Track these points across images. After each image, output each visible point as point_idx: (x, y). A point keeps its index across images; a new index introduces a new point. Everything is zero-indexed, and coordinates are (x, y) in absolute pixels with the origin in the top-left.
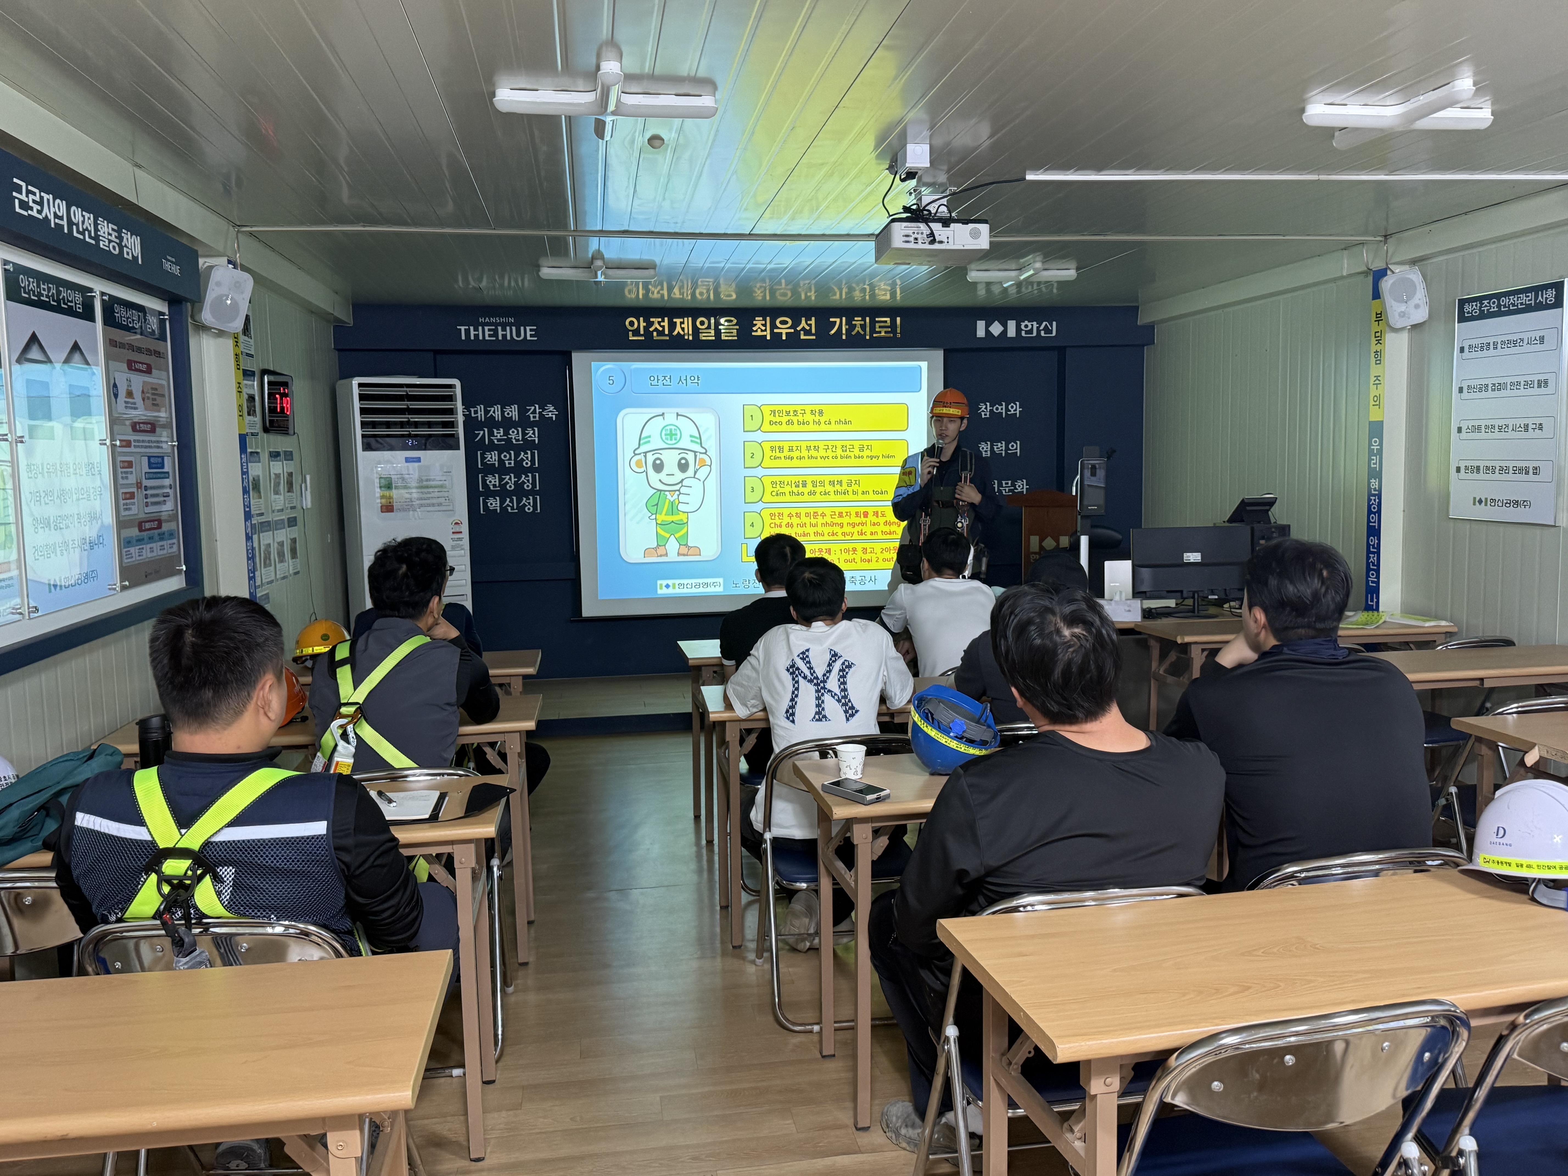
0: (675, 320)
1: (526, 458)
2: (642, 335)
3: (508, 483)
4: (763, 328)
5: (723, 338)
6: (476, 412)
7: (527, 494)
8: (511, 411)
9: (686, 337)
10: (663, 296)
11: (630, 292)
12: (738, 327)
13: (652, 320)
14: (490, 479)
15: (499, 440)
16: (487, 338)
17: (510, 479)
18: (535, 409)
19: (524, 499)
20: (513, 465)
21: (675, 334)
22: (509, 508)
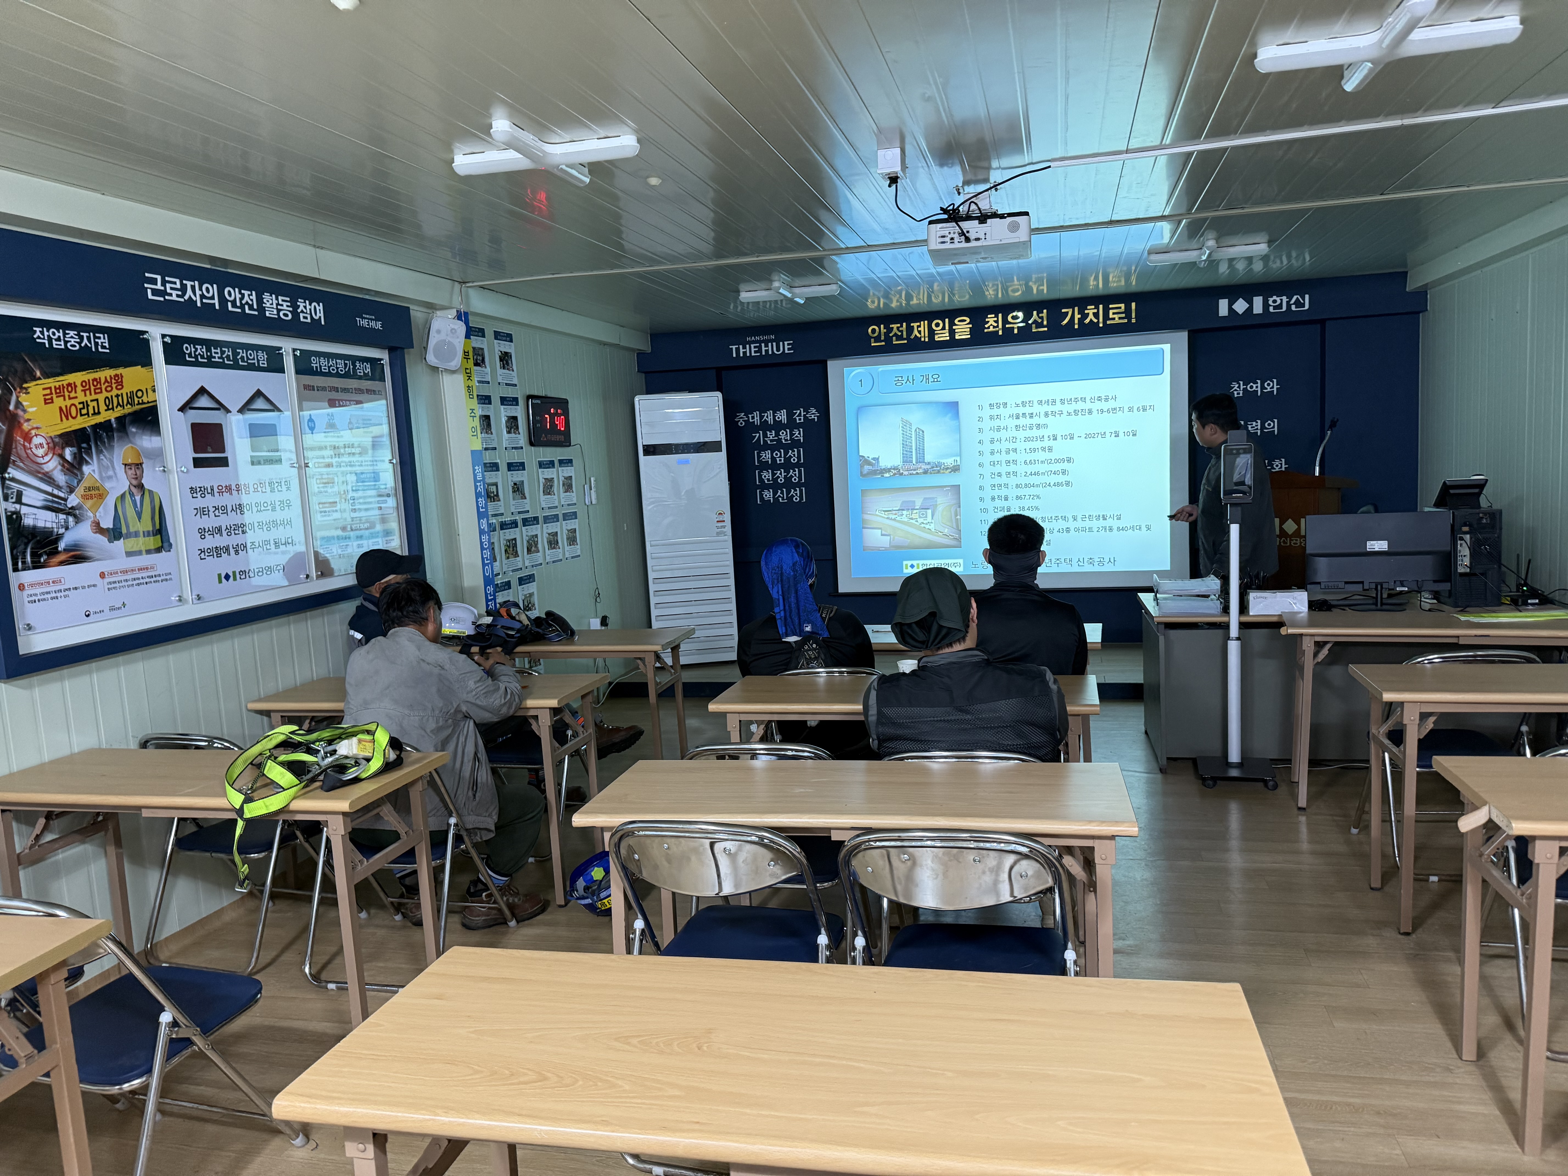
0: (912, 324)
1: (793, 455)
2: (882, 341)
3: (779, 477)
4: (996, 325)
5: (957, 337)
6: (753, 418)
7: (795, 486)
8: (781, 416)
9: (923, 339)
10: (901, 304)
12: (971, 326)
13: (891, 326)
14: (765, 474)
15: (771, 441)
16: (753, 354)
17: (781, 474)
18: (800, 412)
19: (793, 490)
20: (783, 462)
21: (912, 337)
22: (780, 499)
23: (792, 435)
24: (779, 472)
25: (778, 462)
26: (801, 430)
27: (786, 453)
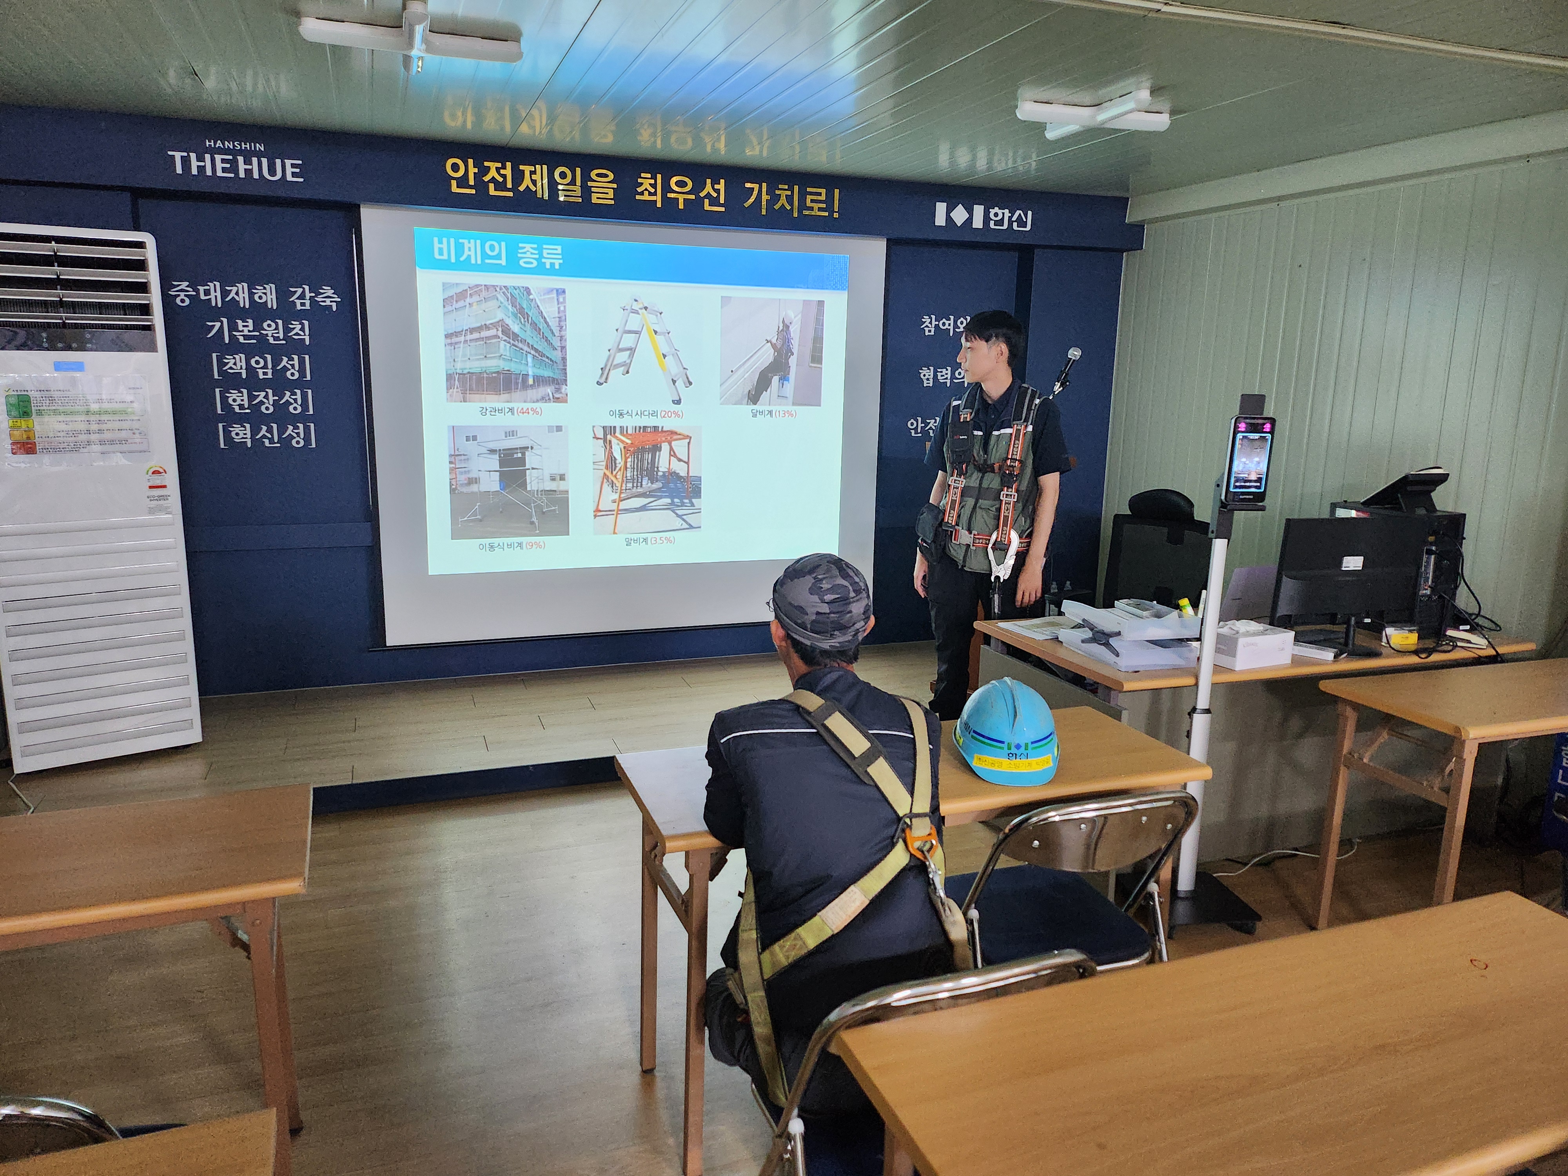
0: (522, 167)
1: (292, 366)
2: (471, 187)
3: (263, 403)
4: (653, 190)
5: (594, 200)
6: (207, 293)
7: (294, 420)
8: (265, 294)
9: (539, 195)
10: (502, 128)
11: (453, 116)
12: (615, 186)
13: (486, 164)
14: (234, 396)
15: (246, 337)
16: (220, 173)
17: (266, 397)
18: (304, 292)
19: (291, 428)
20: (270, 376)
21: (522, 188)
22: (267, 442)
23: (287, 330)
24: (263, 394)
25: (261, 376)
26: (306, 323)
27: (276, 362)
